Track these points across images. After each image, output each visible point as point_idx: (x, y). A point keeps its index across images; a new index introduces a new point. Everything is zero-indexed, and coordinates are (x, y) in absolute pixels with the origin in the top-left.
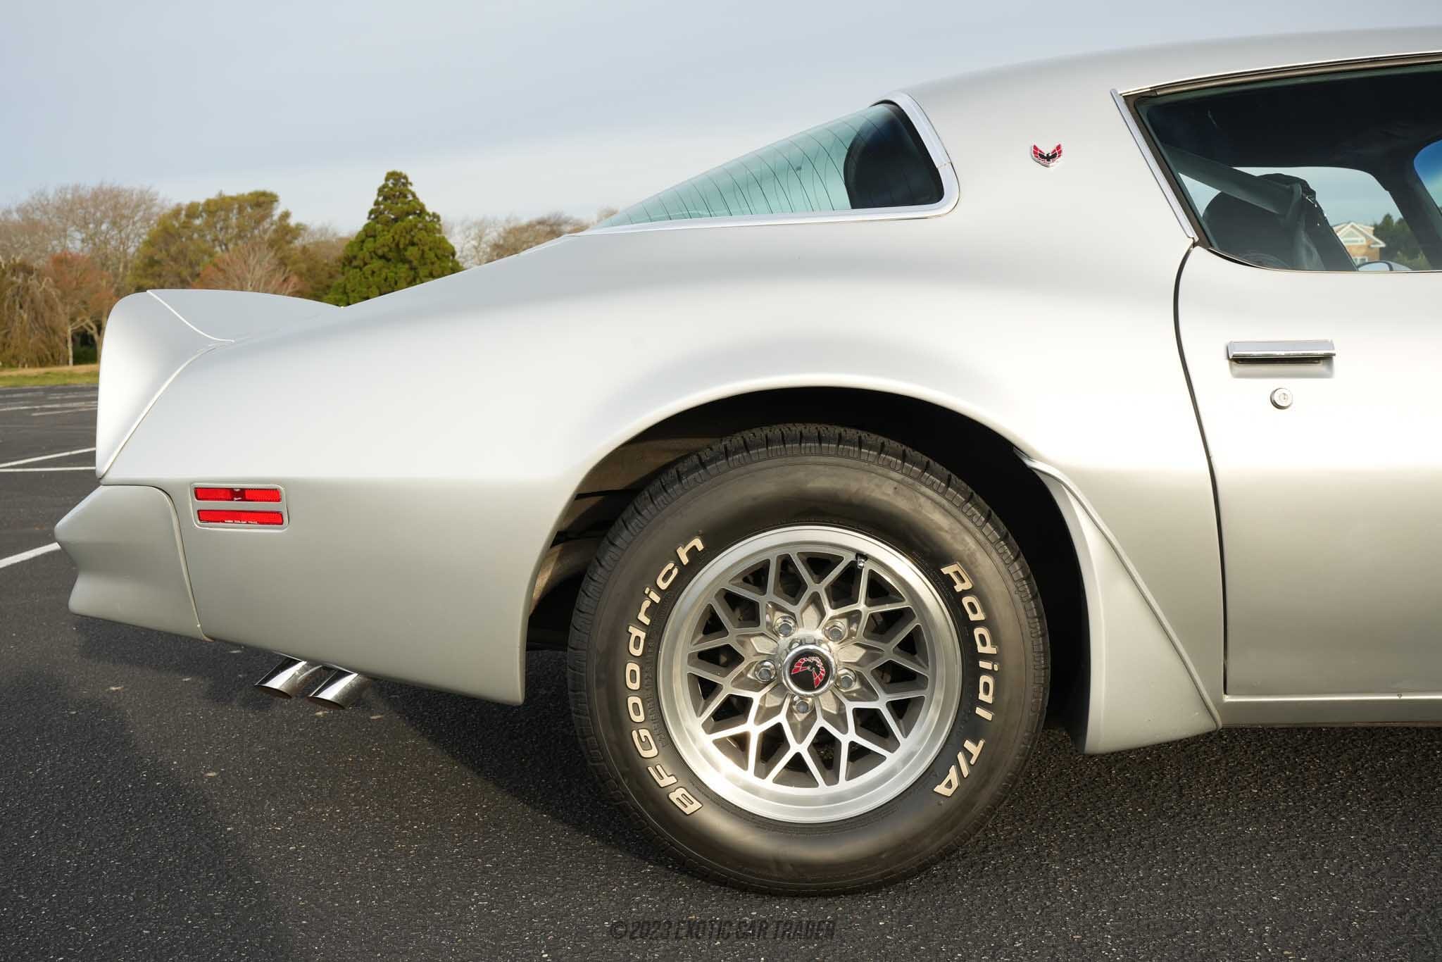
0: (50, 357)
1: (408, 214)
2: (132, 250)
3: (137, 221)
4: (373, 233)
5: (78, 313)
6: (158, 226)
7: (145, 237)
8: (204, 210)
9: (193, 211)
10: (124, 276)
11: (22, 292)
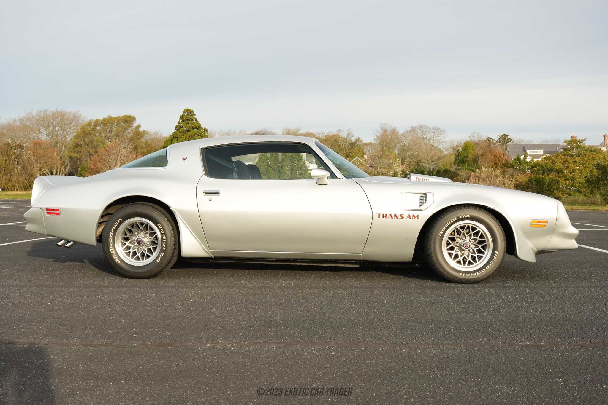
0: (29, 187)
1: (193, 128)
2: (69, 139)
3: (72, 127)
4: (177, 137)
5: (43, 167)
6: (81, 129)
7: (75, 134)
8: (102, 123)
9: (97, 123)
10: (65, 151)
11: (18, 157)
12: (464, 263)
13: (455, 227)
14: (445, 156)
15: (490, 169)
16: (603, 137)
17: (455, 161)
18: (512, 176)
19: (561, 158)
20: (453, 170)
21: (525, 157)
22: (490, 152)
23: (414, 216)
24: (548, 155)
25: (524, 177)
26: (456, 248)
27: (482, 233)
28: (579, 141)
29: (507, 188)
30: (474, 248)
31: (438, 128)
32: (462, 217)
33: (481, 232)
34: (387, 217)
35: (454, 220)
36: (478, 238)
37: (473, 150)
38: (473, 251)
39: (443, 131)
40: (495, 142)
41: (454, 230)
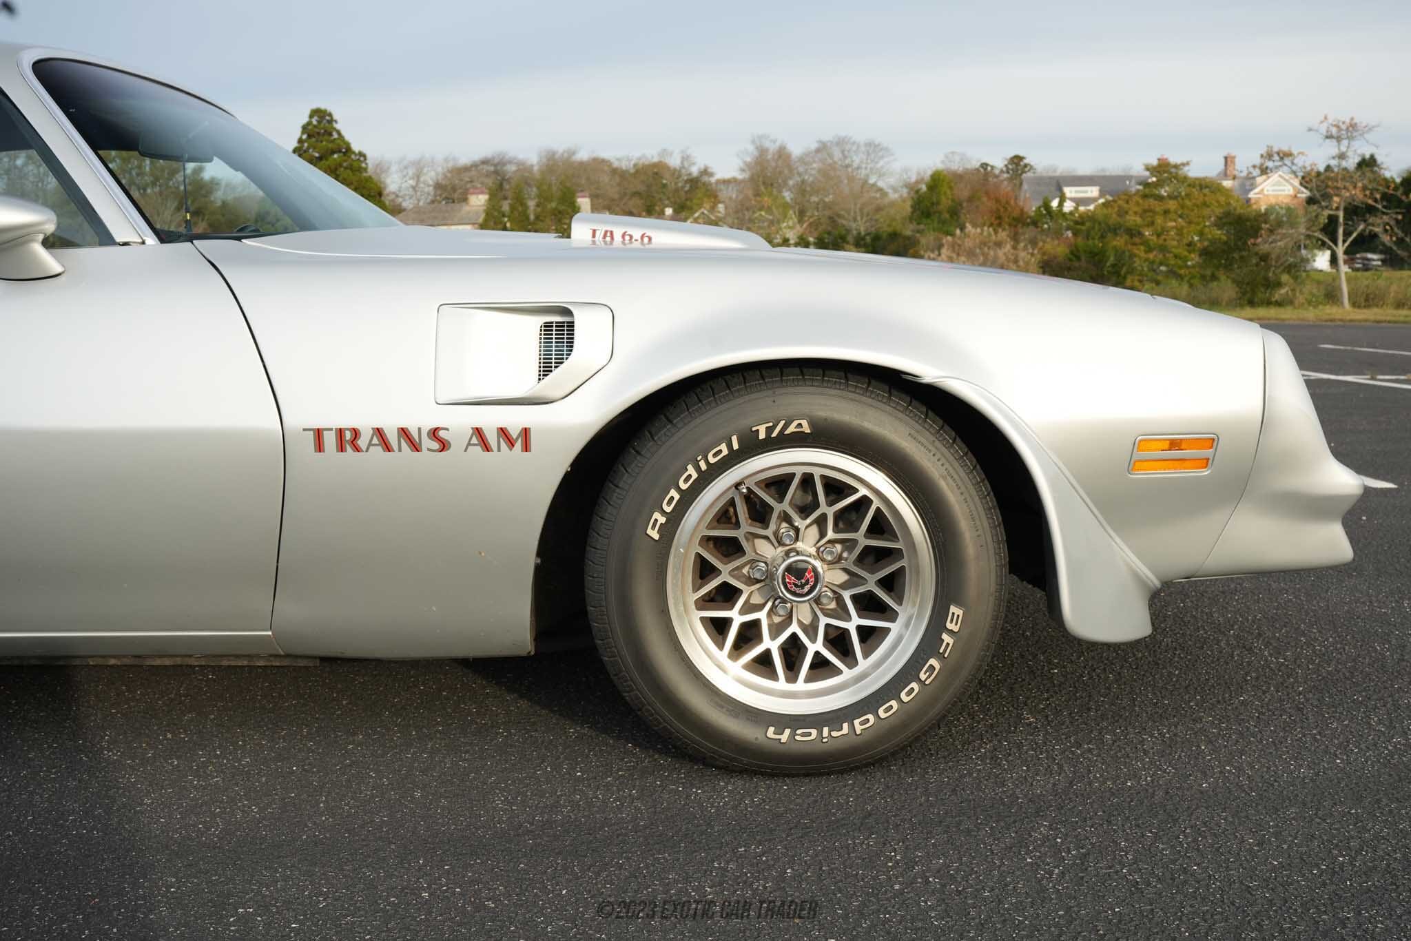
1: (333, 152)
12: (792, 666)
13: (737, 486)
14: (892, 204)
15: (986, 228)
16: (1223, 161)
17: (913, 213)
18: (1033, 242)
19: (1138, 204)
20: (908, 233)
21: (1061, 204)
22: (987, 193)
23: (503, 432)
24: (1110, 198)
25: (1059, 245)
26: (746, 590)
27: (878, 509)
28: (1176, 166)
29: (1021, 271)
30: (844, 586)
31: (877, 143)
32: (769, 430)
33: (876, 503)
34: (362, 442)
35: (725, 452)
36: (861, 538)
37: (951, 188)
38: (839, 599)
39: (887, 149)
40: (997, 172)
41: (733, 499)
